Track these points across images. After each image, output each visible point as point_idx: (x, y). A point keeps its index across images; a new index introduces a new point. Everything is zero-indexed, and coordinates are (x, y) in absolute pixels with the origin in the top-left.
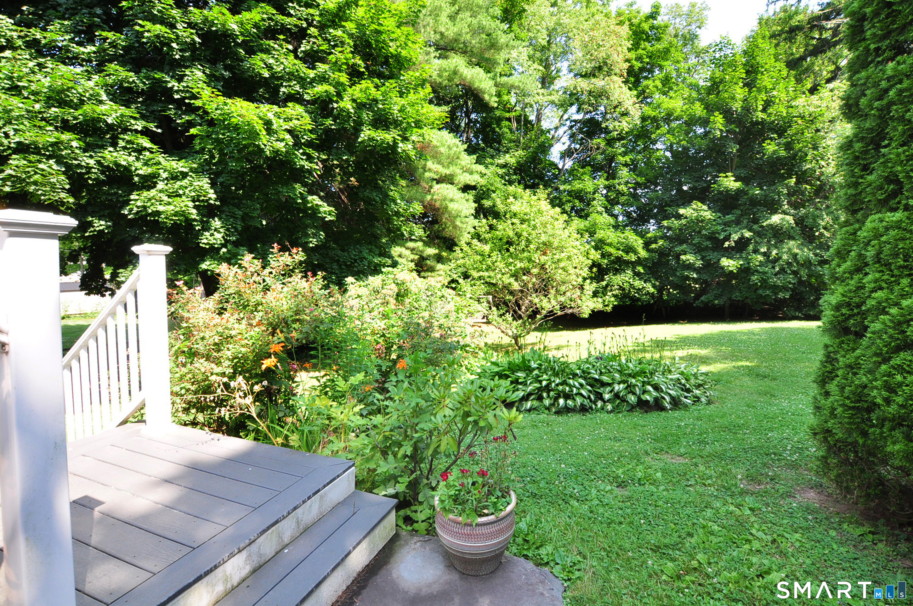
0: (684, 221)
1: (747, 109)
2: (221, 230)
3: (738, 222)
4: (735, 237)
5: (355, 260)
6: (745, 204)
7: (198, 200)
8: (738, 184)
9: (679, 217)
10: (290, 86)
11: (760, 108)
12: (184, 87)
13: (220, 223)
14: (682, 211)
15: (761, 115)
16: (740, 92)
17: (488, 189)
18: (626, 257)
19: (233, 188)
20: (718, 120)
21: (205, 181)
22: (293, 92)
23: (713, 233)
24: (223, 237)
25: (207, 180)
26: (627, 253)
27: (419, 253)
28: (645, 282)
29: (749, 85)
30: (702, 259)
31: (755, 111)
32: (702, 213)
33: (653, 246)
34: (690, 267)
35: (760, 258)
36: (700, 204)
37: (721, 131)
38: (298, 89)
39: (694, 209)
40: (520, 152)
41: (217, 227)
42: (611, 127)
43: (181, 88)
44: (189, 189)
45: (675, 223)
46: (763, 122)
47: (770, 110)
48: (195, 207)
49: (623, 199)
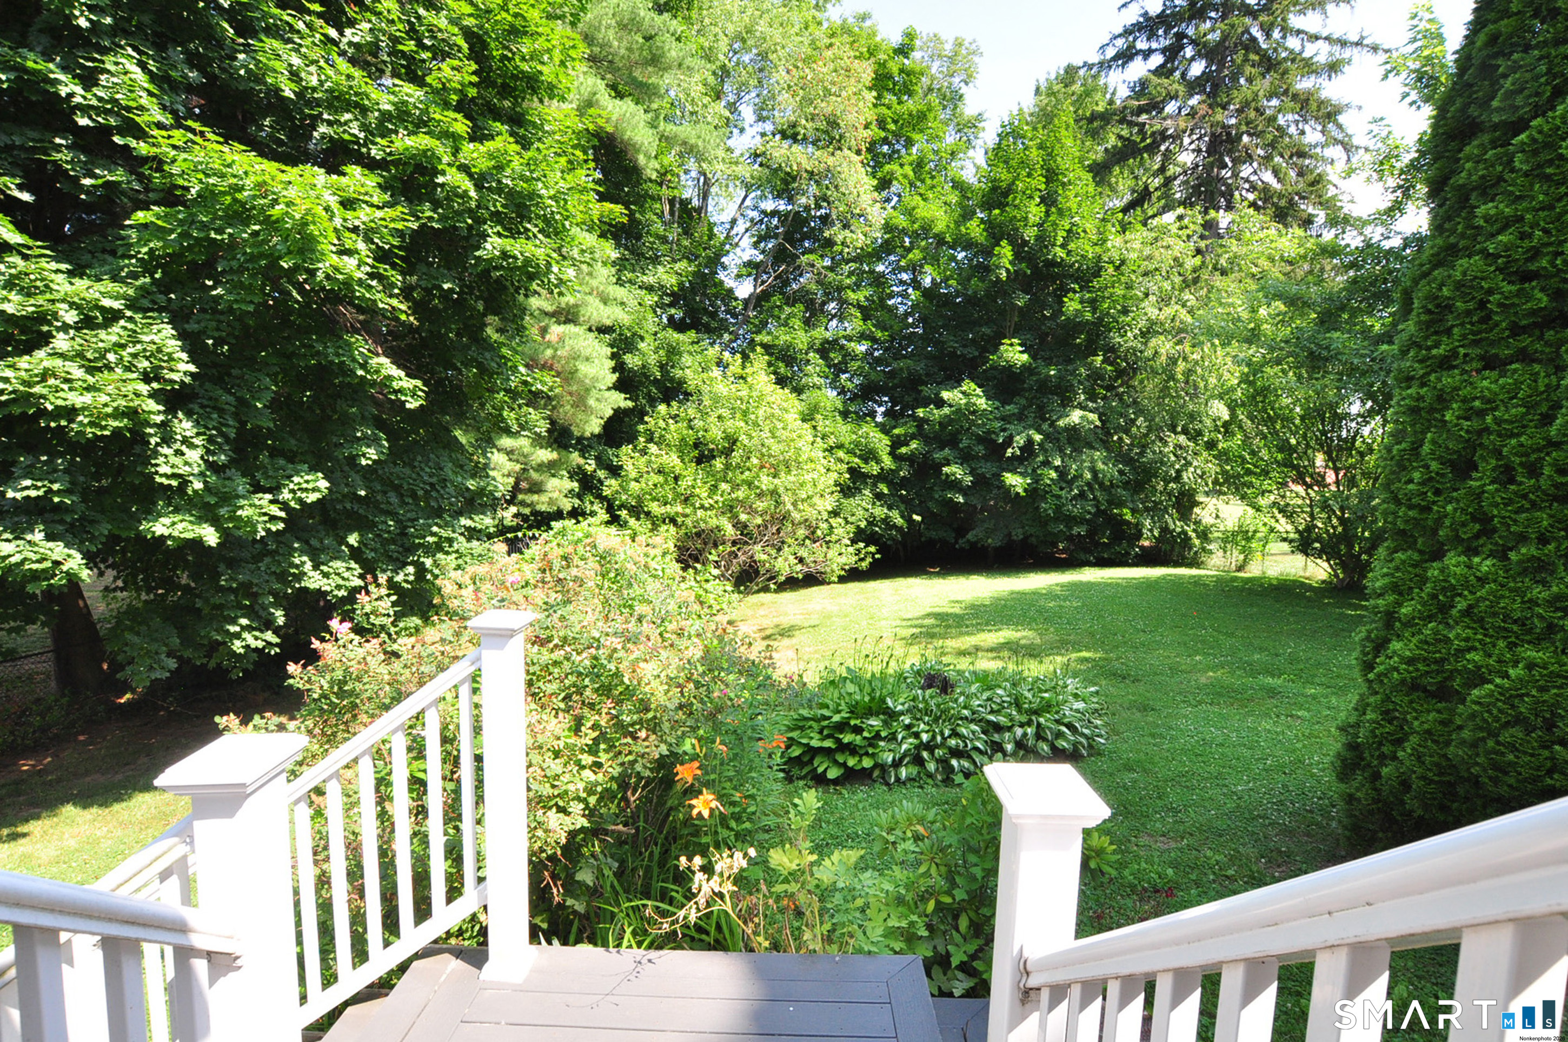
0: (946, 410)
1: (1043, 240)
2: (197, 441)
3: (1020, 417)
4: (1020, 440)
5: (432, 485)
6: (1031, 389)
7: (158, 379)
8: (1025, 357)
9: (940, 403)
10: (337, 122)
11: (1060, 241)
12: (100, 99)
13: (190, 424)
14: (945, 395)
15: (1060, 253)
16: (1035, 211)
17: (634, 334)
18: (865, 469)
19: (210, 342)
20: (1006, 252)
21: (164, 333)
22: (346, 137)
23: (989, 432)
24: (202, 458)
25: (168, 330)
26: (866, 460)
27: (522, 459)
28: (890, 508)
29: (1048, 201)
30: (971, 473)
31: (1054, 245)
32: (974, 400)
33: (903, 450)
34: (955, 485)
35: (1054, 475)
36: (973, 386)
37: (1008, 270)
38: (356, 132)
39: (964, 393)
40: (682, 265)
41: (188, 434)
42: (839, 239)
43: (94, 102)
44: (129, 350)
45: (937, 414)
46: (1062, 264)
47: (1072, 246)
48: (153, 395)
49: (854, 365)
